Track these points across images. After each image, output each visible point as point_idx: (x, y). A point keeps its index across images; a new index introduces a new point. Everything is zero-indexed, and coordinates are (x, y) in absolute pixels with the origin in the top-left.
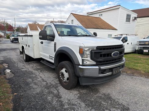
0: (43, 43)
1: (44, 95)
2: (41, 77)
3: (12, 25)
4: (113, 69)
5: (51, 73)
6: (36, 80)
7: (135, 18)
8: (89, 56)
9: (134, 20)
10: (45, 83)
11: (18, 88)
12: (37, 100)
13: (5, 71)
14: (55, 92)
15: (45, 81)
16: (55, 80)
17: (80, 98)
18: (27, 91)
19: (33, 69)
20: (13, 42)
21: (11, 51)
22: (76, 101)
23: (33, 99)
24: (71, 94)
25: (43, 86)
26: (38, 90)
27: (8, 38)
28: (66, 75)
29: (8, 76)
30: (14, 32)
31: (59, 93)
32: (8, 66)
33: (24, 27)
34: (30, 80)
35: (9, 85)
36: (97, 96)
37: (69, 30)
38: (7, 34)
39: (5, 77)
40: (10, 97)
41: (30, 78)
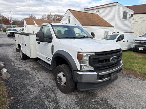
0: (40, 44)
1: (41, 99)
2: (38, 78)
3: (8, 18)
4: (111, 74)
5: (48, 74)
6: (33, 81)
7: (132, 16)
8: (87, 62)
9: (131, 17)
10: (42, 85)
11: (14, 91)
12: (35, 106)
13: (2, 70)
14: (53, 96)
15: (42, 83)
16: (52, 83)
17: (77, 103)
18: (24, 95)
19: (30, 69)
20: (9, 37)
21: (7, 47)
22: (73, 107)
23: (30, 104)
24: (69, 98)
25: (40, 89)
26: (35, 94)
27: (5, 31)
28: (64, 79)
29: (4, 77)
30: (11, 25)
31: (56, 97)
32: (4, 64)
33: (20, 20)
34: (27, 81)
35: (5, 87)
36: (94, 101)
37: (67, 29)
38: (3, 28)
39: (1, 78)
40: (7, 102)
41: (27, 79)
